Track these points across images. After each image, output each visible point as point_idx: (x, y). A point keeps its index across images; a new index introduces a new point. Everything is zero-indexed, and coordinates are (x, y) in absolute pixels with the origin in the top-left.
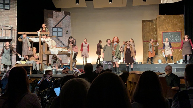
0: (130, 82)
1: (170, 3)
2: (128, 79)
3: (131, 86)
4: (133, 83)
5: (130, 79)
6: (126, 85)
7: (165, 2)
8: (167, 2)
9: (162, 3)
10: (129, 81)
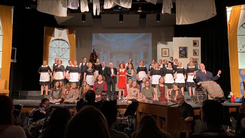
0: (141, 113)
1: (186, 24)
2: (138, 109)
3: (141, 117)
4: (144, 114)
5: (140, 109)
6: (136, 115)
7: (180, 23)
8: (182, 23)
9: (177, 24)
10: (139, 112)
